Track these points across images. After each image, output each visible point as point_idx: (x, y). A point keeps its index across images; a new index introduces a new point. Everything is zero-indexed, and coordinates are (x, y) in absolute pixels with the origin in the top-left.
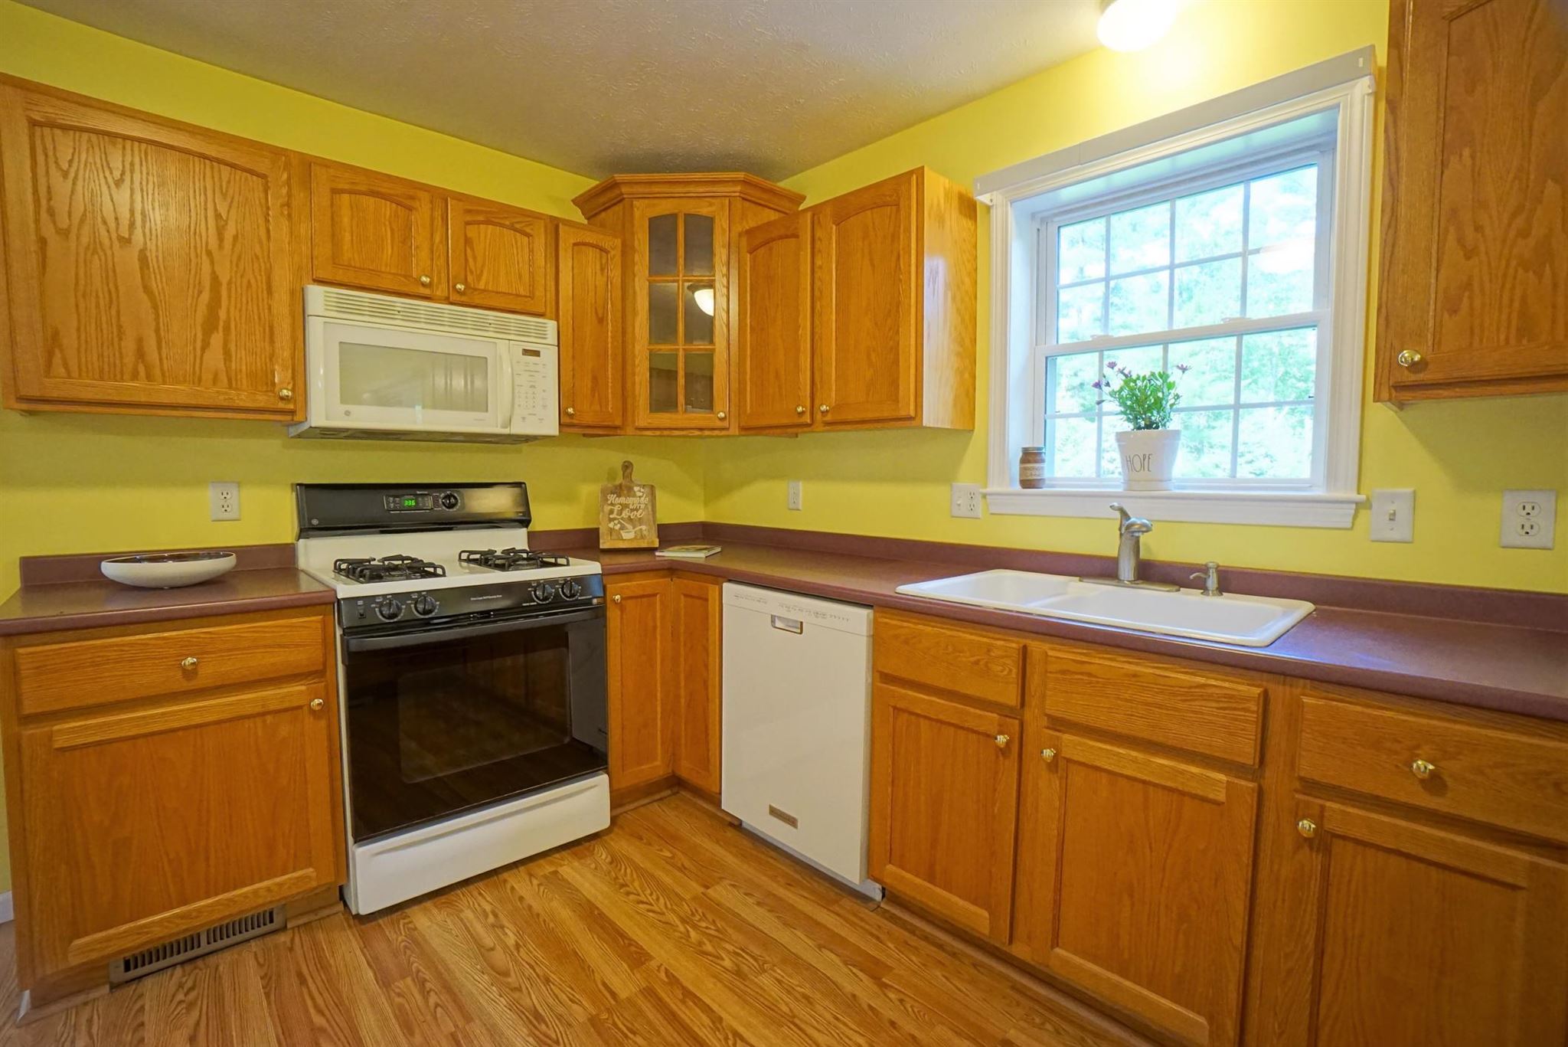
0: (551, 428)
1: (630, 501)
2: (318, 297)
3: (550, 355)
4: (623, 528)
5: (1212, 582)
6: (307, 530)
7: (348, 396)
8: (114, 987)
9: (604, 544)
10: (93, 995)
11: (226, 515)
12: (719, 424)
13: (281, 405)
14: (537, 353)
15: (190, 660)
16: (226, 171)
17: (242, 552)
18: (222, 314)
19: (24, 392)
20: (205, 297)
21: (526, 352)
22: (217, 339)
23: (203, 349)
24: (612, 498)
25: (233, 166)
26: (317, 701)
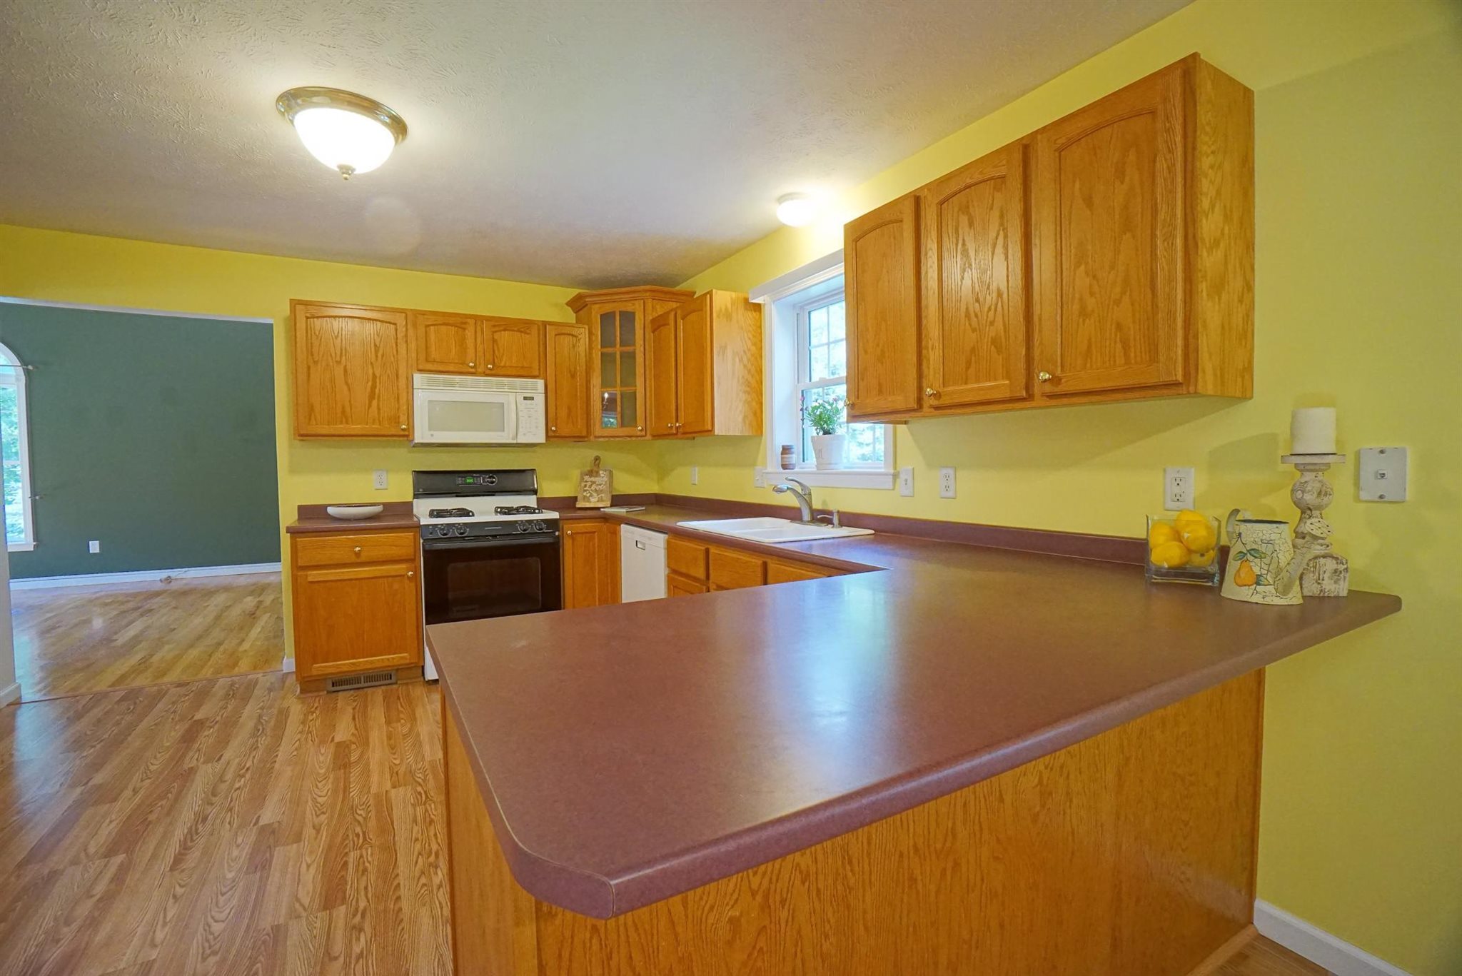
0: (541, 438)
1: (597, 479)
2: (418, 378)
3: (540, 399)
4: (591, 495)
5: (836, 520)
6: (416, 496)
7: (432, 427)
8: (328, 692)
9: (579, 505)
10: (321, 693)
11: (380, 487)
12: (639, 433)
13: (402, 433)
14: (532, 399)
15: (358, 549)
16: (379, 323)
17: (385, 505)
18: (377, 391)
19: (302, 432)
20: (370, 384)
21: (525, 398)
22: (375, 403)
23: (369, 409)
24: (586, 478)
25: (382, 321)
26: (411, 573)
